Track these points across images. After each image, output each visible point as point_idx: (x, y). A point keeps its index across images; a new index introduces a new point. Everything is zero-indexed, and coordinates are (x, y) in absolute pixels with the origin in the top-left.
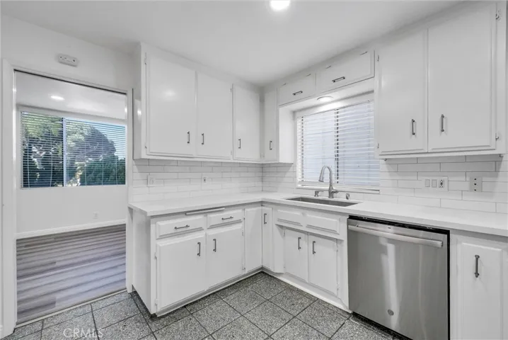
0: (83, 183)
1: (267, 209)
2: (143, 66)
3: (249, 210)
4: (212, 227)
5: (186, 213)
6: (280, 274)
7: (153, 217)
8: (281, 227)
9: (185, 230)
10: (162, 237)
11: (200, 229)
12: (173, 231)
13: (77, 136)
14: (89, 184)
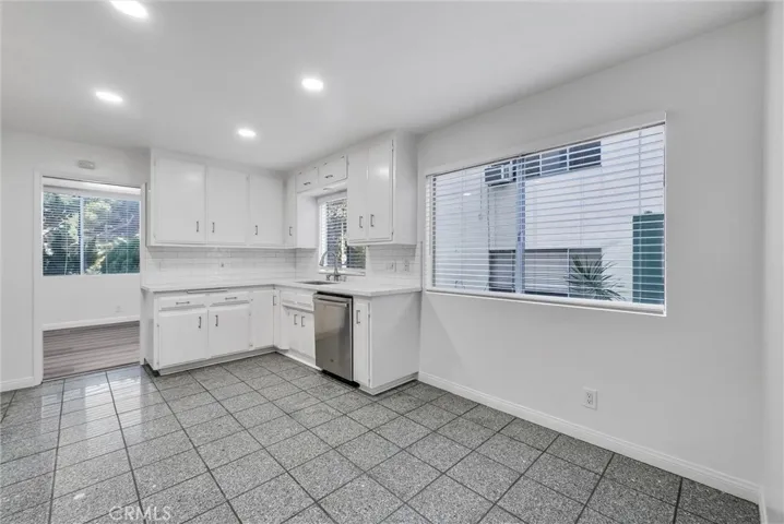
0: (103, 270)
1: (276, 292)
2: (152, 168)
3: (256, 292)
4: (215, 305)
5: (188, 292)
6: (286, 351)
7: (155, 293)
8: (287, 307)
9: (187, 306)
10: (164, 310)
11: (202, 306)
12: (174, 305)
13: (100, 205)
14: (111, 272)
